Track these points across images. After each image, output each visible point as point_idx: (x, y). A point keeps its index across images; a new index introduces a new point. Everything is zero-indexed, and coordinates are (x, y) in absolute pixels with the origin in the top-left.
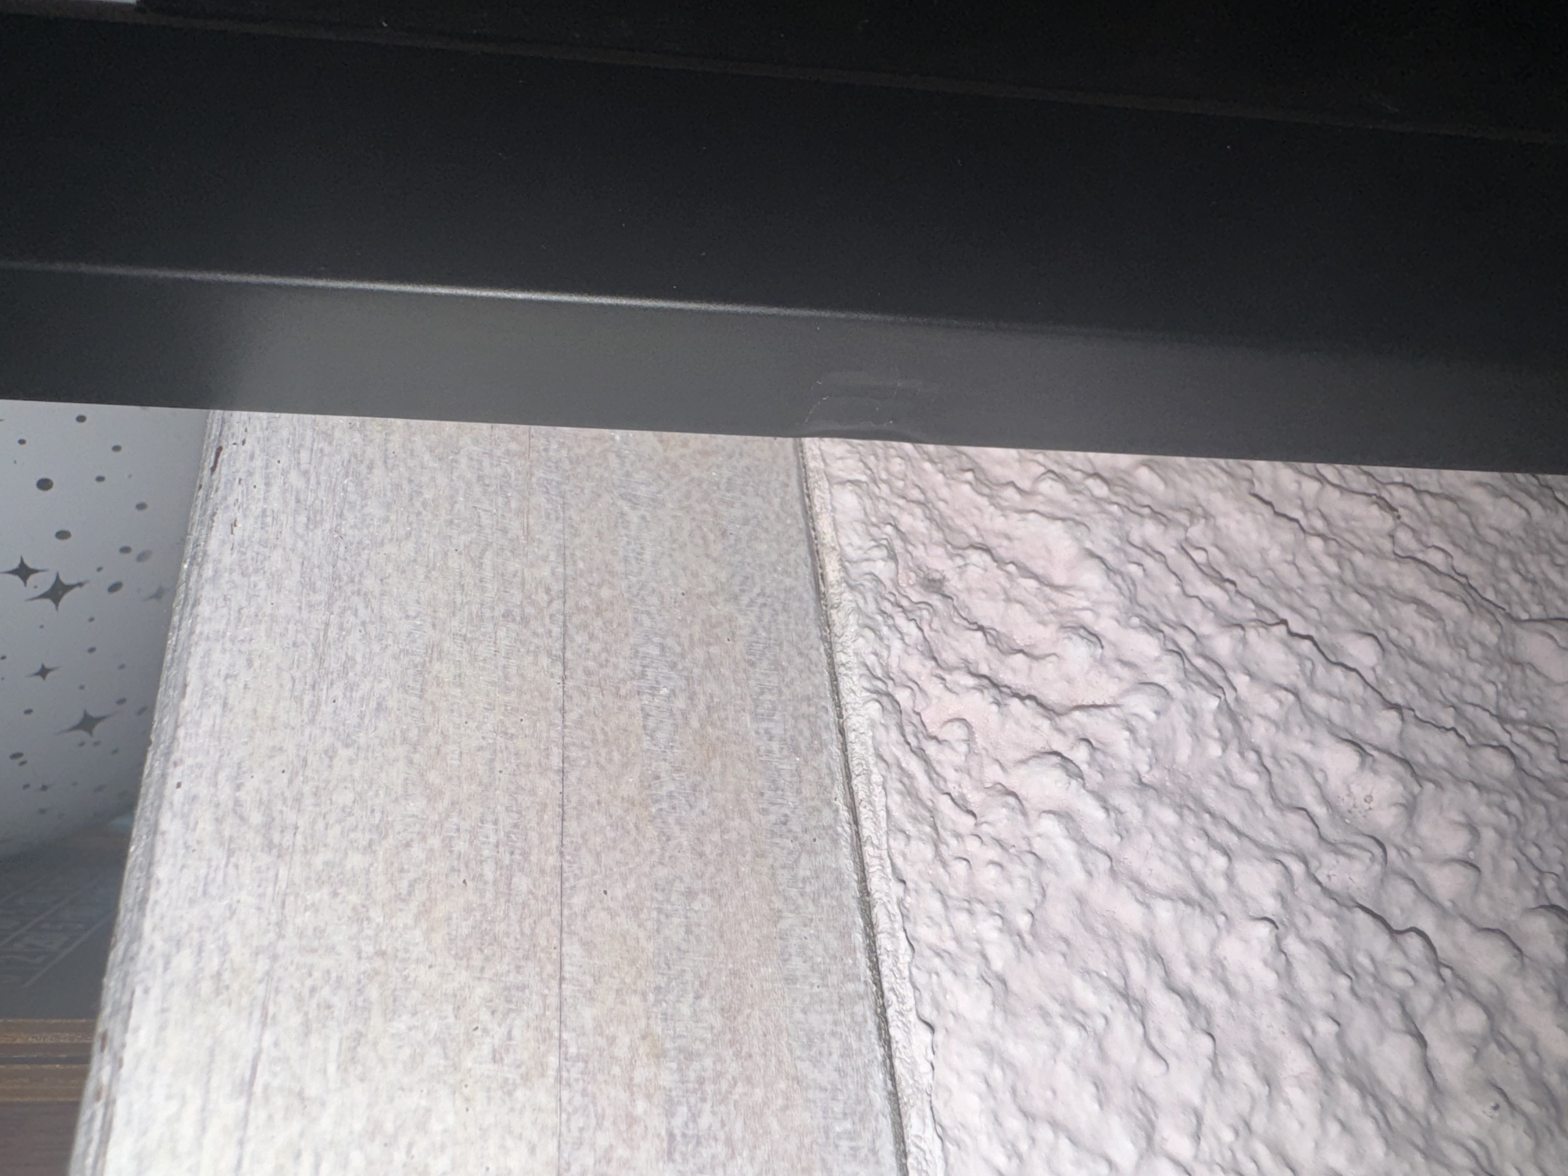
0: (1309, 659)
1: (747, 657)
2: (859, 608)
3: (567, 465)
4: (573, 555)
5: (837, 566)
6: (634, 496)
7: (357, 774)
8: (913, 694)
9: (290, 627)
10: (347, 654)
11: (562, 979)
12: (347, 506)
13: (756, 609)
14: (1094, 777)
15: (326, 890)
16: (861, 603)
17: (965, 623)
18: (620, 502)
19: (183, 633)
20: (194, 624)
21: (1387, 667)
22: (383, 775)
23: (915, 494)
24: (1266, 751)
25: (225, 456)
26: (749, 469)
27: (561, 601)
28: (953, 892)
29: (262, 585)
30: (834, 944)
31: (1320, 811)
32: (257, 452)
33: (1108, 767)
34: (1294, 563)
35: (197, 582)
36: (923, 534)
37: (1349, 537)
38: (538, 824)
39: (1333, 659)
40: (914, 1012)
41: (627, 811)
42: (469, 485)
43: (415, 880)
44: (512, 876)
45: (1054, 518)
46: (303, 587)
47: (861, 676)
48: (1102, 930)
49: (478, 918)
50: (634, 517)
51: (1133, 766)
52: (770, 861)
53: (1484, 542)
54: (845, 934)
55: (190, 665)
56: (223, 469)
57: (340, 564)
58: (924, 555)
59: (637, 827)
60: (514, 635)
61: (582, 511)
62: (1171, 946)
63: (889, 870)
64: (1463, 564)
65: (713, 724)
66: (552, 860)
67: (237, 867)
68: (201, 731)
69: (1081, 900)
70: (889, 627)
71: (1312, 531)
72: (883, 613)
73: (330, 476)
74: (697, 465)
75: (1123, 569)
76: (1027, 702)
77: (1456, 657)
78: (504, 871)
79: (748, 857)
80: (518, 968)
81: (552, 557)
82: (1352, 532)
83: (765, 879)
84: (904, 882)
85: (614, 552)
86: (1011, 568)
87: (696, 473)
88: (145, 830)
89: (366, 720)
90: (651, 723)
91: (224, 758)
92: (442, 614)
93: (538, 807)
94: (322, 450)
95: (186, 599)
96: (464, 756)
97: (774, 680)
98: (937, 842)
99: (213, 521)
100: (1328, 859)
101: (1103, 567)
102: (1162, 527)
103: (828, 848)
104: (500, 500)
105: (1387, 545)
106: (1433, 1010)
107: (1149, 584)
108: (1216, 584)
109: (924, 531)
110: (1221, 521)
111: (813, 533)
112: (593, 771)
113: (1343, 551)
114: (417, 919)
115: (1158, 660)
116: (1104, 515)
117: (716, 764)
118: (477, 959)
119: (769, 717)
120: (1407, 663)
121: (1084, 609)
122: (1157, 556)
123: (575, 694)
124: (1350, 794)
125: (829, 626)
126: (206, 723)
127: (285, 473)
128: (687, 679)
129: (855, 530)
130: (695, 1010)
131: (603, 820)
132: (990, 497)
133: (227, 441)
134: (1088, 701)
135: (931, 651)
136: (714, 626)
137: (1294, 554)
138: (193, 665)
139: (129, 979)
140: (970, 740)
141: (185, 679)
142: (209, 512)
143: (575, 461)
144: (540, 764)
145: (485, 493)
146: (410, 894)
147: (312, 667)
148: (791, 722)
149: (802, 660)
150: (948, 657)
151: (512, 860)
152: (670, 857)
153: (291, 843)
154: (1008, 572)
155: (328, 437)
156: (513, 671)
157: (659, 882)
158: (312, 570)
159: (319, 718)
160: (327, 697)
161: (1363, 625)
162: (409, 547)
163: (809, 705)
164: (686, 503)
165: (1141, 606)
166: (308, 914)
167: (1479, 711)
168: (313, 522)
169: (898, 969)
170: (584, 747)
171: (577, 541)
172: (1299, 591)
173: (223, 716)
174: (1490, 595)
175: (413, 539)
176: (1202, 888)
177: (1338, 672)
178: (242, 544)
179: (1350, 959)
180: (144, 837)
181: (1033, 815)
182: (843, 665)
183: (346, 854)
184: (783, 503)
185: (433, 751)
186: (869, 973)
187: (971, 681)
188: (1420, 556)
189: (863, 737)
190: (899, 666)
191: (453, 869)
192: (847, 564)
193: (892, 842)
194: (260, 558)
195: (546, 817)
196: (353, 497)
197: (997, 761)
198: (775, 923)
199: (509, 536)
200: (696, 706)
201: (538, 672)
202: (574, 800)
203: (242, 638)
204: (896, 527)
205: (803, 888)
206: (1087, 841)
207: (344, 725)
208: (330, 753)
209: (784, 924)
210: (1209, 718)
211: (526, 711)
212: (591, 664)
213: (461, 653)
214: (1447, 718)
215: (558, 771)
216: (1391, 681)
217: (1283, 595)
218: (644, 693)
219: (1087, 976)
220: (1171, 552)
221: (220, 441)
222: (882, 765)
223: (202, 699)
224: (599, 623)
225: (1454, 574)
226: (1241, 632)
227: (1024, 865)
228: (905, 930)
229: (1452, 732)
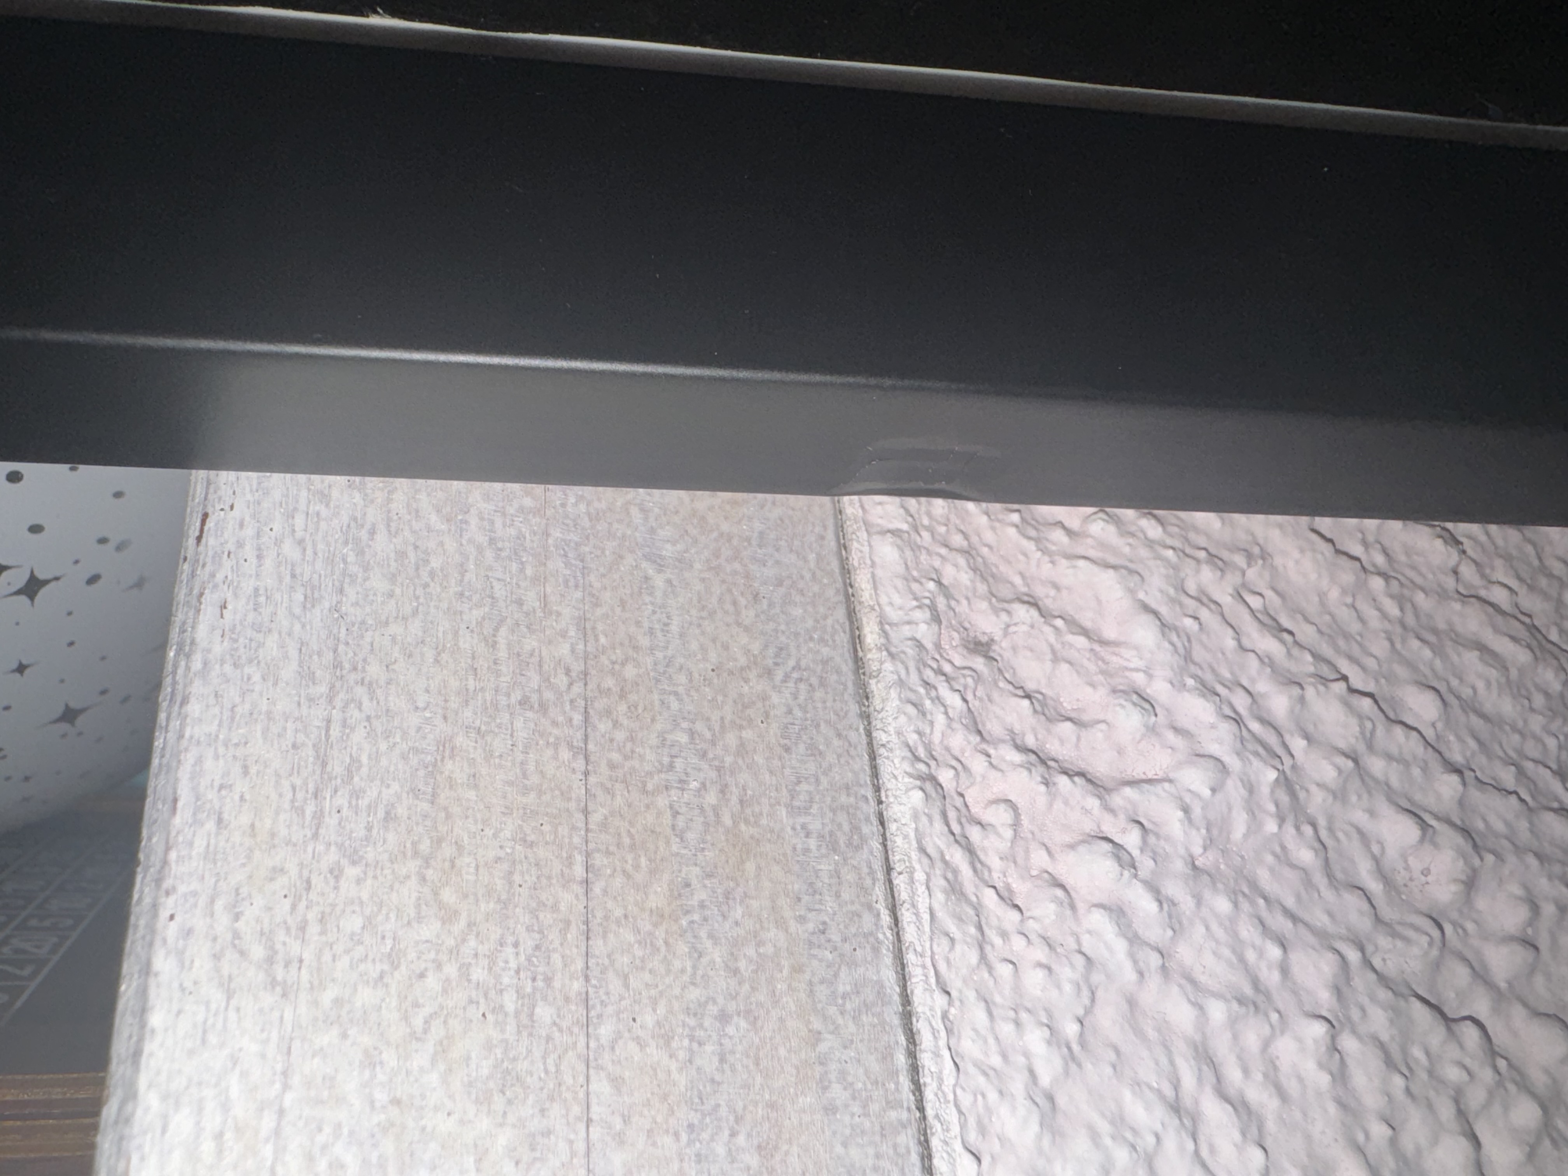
0: (1370, 719)
1: (783, 742)
2: (900, 680)
3: (586, 522)
4: (594, 628)
5: (876, 629)
6: (660, 556)
7: (365, 896)
8: (957, 774)
9: (289, 725)
10: (351, 756)
11: (589, 1121)
12: (347, 580)
13: (791, 684)
14: (1146, 864)
15: (335, 1031)
16: (903, 672)
17: (1011, 688)
18: (644, 565)
19: (171, 736)
20: (182, 726)
21: (1448, 722)
22: (394, 895)
23: (958, 540)
24: (1322, 822)
25: (212, 525)
26: (781, 520)
27: (581, 684)
28: (998, 999)
29: (257, 677)
30: (875, 1067)
31: (1375, 887)
32: (247, 519)
33: (1161, 851)
34: (1353, 606)
35: (185, 676)
36: (967, 588)
37: (1411, 574)
38: (562, 944)
39: (1392, 715)
40: (959, 1140)
41: (656, 925)
42: (480, 549)
43: (431, 1016)
44: (534, 1006)
45: (1108, 566)
46: (302, 677)
47: (903, 758)
48: (1152, 1034)
49: (499, 1056)
50: (659, 581)
51: (1187, 849)
52: (807, 976)
53: (1550, 576)
54: (887, 1056)
55: (180, 774)
56: (210, 540)
57: (341, 648)
58: (967, 611)
59: (666, 943)
60: (532, 725)
61: (603, 576)
62: (1222, 1047)
63: (933, 980)
64: (1530, 602)
65: (747, 822)
66: (577, 986)
67: (238, 1010)
68: (194, 853)
69: (1132, 1002)
70: (932, 700)
71: (1372, 569)
72: (926, 684)
73: (328, 545)
74: (726, 518)
75: (1178, 624)
76: (1076, 779)
77: (1519, 708)
78: (526, 1001)
79: (785, 972)
80: (543, 1111)
81: (572, 633)
82: (1414, 568)
83: (803, 996)
84: (948, 993)
85: (638, 624)
86: (1059, 623)
87: (725, 527)
88: (136, 968)
89: (375, 832)
90: (681, 822)
91: (221, 883)
92: (454, 703)
93: (561, 925)
94: (318, 514)
95: (173, 693)
96: (481, 870)
97: (811, 767)
98: (982, 944)
99: (201, 603)
100: (1384, 942)
101: (1158, 623)
102: (1219, 573)
103: (869, 959)
104: (514, 567)
105: (1450, 583)
106: (1487, 1105)
107: (1204, 637)
108: (1275, 636)
109: (968, 583)
110: (1278, 561)
111: (850, 590)
112: (619, 881)
113: (1406, 592)
114: (434, 1061)
115: (1213, 727)
116: (1159, 562)
117: (750, 867)
118: (499, 1104)
119: (805, 810)
120: (1468, 716)
121: (1137, 670)
122: (1213, 606)
123: (599, 793)
124: (1407, 868)
125: (867, 698)
126: (200, 844)
127: (278, 542)
128: (719, 769)
129: (896, 588)
130: (730, 1150)
131: (630, 937)
132: (1037, 540)
133: (214, 506)
134: (1138, 774)
135: (975, 723)
136: (745, 707)
137: (1354, 596)
138: (184, 773)
139: (124, 1143)
140: (1016, 825)
141: (175, 793)
142: (196, 592)
143: (595, 518)
144: (562, 875)
145: (497, 558)
146: (425, 1031)
147: (314, 771)
148: (830, 815)
149: (841, 743)
150: (993, 727)
151: (534, 989)
152: (703, 977)
153: (295, 979)
154: (1056, 628)
155: (324, 497)
156: (531, 767)
157: (691, 1006)
158: (311, 657)
159: (322, 831)
160: (331, 808)
161: (1425, 676)
162: (415, 627)
163: (848, 795)
164: (714, 563)
165: (1195, 664)
166: (316, 1060)
167: (1542, 770)
168: (310, 602)
169: (943, 1092)
170: (608, 853)
171: (599, 612)
172: (1358, 638)
173: (217, 834)
174: (1554, 636)
175: (421, 616)
176: (1256, 983)
177: (1398, 731)
178: (233, 630)
179: (1405, 1052)
180: (136, 976)
181: (1081, 906)
182: (883, 745)
183: (355, 990)
184: (819, 558)
185: (447, 864)
186: (912, 1098)
187: (1017, 757)
188: (1483, 593)
189: (905, 829)
190: (942, 742)
191: (471, 1001)
192: (887, 627)
193: (935, 947)
194: (254, 645)
195: (569, 936)
196: (354, 569)
197: (1044, 845)
198: (814, 1046)
199: (525, 608)
200: (728, 800)
201: (558, 768)
202: (599, 914)
203: (235, 741)
204: (939, 583)
205: (844, 1005)
206: (1140, 938)
207: (350, 839)
208: (336, 873)
209: (823, 1047)
210: (1265, 790)
211: (547, 814)
212: (616, 757)
213: (475, 748)
214: (1507, 776)
215: (581, 883)
216: (1452, 738)
217: (1341, 643)
218: (672, 787)
219: (1137, 1088)
220: (1226, 600)
221: (205, 506)
222: (926, 861)
223: (194, 814)
224: (622, 708)
225: (1521, 615)
226: (1300, 691)
227: (1072, 966)
228: (950, 1049)
229: (1514, 796)
